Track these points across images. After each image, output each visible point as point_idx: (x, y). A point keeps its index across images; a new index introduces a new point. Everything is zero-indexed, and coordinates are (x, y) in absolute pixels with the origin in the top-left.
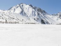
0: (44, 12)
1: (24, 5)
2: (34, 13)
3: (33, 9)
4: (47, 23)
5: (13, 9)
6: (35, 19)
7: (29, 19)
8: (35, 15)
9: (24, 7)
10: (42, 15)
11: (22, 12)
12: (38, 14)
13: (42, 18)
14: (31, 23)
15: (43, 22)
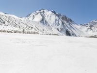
0: (71, 20)
2: (57, 21)
4: (74, 35)
5: (32, 15)
6: (58, 29)
7: (51, 29)
8: (59, 24)
10: (67, 24)
11: (43, 21)
12: (63, 23)
13: (67, 28)
14: (53, 34)
15: (68, 34)
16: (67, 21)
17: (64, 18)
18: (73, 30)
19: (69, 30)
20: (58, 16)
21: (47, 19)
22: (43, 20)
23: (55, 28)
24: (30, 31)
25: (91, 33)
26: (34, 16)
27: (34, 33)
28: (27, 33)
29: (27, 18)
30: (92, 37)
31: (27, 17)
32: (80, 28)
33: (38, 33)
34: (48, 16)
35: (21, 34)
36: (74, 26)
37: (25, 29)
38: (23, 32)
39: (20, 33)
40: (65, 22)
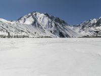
0: (64, 22)
1: (38, 14)
2: (50, 24)
3: (49, 19)
4: (67, 36)
5: (23, 19)
6: (51, 32)
8: (52, 26)
9: (37, 16)
10: (60, 26)
13: (60, 30)
14: (45, 37)
15: (62, 35)
16: (61, 23)
18: (66, 31)
19: (62, 31)
22: (34, 23)
27: (24, 37)
33: (28, 37)
34: (40, 19)
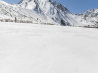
0: (66, 9)
2: (52, 10)
3: (52, 5)
5: (24, 2)
6: (53, 19)
7: (46, 18)
8: (54, 13)
10: (63, 13)
12: (58, 12)
13: (62, 18)
14: (48, 24)
15: (63, 23)
16: (63, 10)
17: (60, 7)
18: (68, 19)
19: (64, 20)
20: (53, 4)
21: (41, 6)
22: (36, 8)
23: (50, 17)
24: (24, 20)
25: (85, 23)
26: (26, 3)
27: (28, 22)
28: (20, 22)
29: (19, 5)
30: (86, 27)
31: (19, 3)
32: (75, 18)
33: (32, 22)
34: (42, 4)
35: (14, 23)
36: (69, 15)
37: (17, 18)
38: (16, 21)
39: (12, 21)
40: (60, 11)
